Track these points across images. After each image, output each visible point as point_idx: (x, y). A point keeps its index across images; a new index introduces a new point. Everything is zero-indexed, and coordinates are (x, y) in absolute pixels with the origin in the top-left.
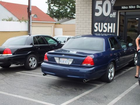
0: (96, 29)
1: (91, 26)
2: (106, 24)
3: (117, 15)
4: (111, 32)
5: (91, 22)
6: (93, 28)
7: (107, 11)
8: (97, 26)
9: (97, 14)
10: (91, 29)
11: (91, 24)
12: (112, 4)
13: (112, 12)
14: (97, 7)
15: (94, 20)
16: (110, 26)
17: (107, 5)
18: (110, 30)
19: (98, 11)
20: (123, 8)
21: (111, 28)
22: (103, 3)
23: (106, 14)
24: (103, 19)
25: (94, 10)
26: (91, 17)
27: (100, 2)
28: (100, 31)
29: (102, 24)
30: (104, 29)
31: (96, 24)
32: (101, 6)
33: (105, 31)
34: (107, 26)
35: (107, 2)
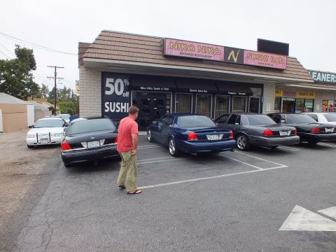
0: (107, 109)
1: (100, 106)
2: (119, 103)
3: (130, 95)
4: (125, 111)
5: (100, 100)
6: (103, 108)
7: (119, 90)
8: (109, 105)
9: (107, 93)
10: (101, 109)
11: (100, 103)
12: (124, 83)
13: (125, 92)
14: (108, 85)
15: (104, 99)
16: (123, 105)
17: (119, 84)
18: (123, 109)
19: (109, 89)
20: (141, 88)
21: (125, 107)
22: (115, 81)
23: (119, 93)
24: (115, 98)
25: (104, 88)
26: (100, 95)
27: (112, 80)
28: (113, 111)
29: (114, 103)
30: (116, 109)
31: (108, 103)
32: (113, 84)
33: (117, 111)
34: (120, 106)
35: (119, 80)
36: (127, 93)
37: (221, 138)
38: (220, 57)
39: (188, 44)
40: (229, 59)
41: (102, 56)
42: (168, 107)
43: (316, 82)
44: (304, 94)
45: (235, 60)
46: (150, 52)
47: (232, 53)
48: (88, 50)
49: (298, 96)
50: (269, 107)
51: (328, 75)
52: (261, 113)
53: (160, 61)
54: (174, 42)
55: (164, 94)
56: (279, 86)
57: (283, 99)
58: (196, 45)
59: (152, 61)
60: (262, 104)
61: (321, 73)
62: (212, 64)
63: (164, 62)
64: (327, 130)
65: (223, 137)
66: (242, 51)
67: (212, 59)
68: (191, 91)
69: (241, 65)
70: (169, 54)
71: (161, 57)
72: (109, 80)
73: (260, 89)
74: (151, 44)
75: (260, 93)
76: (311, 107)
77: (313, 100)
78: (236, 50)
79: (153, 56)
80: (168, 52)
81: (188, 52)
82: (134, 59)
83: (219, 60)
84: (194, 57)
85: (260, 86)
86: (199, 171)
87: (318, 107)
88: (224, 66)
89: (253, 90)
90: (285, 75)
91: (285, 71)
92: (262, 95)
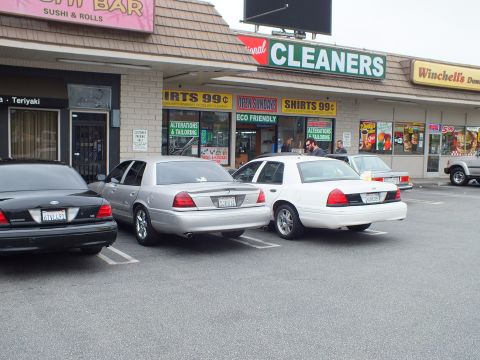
44: (302, 105)
49: (284, 111)
51: (350, 56)
56: (175, 81)
57: (236, 118)
61: (329, 49)
73: (109, 90)
75: (109, 102)
76: (327, 138)
77: (333, 120)
85: (109, 80)
89: (75, 90)
90: (153, 49)
91: (154, 39)
92: (116, 104)
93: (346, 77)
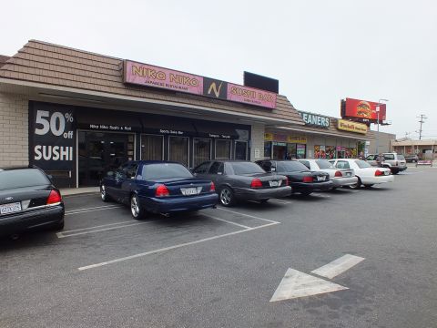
0: (37, 155)
1: (27, 151)
2: (57, 148)
3: (74, 135)
4: (67, 159)
5: (27, 143)
6: (32, 154)
7: (58, 128)
8: (41, 150)
9: (38, 132)
10: (27, 155)
11: (27, 147)
12: (66, 120)
13: (66, 131)
14: (39, 120)
15: (34, 140)
16: (64, 150)
17: (58, 120)
18: (64, 156)
19: (41, 127)
21: (66, 153)
22: (51, 114)
23: (57, 133)
24: (50, 140)
25: (33, 125)
26: (27, 135)
27: (46, 114)
28: (47, 158)
29: (50, 147)
30: (53, 155)
31: (39, 147)
32: (48, 119)
33: (55, 159)
34: (59, 151)
35: (57, 115)
36: (70, 134)
37: (199, 192)
38: (198, 90)
39: (157, 70)
40: (209, 92)
41: (29, 77)
42: (130, 153)
43: (307, 125)
44: (296, 138)
45: (217, 95)
46: (104, 76)
47: (213, 85)
48: (5, 67)
49: (289, 141)
50: (258, 153)
51: (319, 117)
52: (249, 160)
53: (118, 91)
54: (138, 66)
55: (125, 135)
56: (269, 128)
57: (273, 144)
58: (167, 73)
59: (107, 89)
60: (249, 149)
61: (312, 115)
62: (189, 98)
63: (123, 92)
64: (319, 179)
65: (202, 191)
66: (225, 84)
67: (188, 91)
68: (162, 131)
69: (223, 100)
70: (130, 81)
71: (120, 85)
72: (40, 114)
73: (247, 132)
74: (105, 66)
75: (247, 136)
76: (303, 153)
77: (305, 145)
78: (218, 82)
79: (109, 84)
80: (129, 79)
81: (156, 81)
82: (80, 85)
83: (197, 93)
84: (165, 87)
85: (248, 128)
86: (172, 236)
87: (310, 153)
88: (204, 101)
89: (239, 132)
90: (274, 115)
91: (274, 111)
92: (250, 138)
93: (317, 127)
